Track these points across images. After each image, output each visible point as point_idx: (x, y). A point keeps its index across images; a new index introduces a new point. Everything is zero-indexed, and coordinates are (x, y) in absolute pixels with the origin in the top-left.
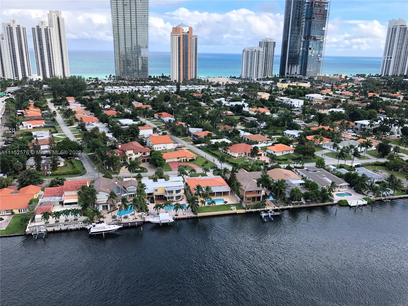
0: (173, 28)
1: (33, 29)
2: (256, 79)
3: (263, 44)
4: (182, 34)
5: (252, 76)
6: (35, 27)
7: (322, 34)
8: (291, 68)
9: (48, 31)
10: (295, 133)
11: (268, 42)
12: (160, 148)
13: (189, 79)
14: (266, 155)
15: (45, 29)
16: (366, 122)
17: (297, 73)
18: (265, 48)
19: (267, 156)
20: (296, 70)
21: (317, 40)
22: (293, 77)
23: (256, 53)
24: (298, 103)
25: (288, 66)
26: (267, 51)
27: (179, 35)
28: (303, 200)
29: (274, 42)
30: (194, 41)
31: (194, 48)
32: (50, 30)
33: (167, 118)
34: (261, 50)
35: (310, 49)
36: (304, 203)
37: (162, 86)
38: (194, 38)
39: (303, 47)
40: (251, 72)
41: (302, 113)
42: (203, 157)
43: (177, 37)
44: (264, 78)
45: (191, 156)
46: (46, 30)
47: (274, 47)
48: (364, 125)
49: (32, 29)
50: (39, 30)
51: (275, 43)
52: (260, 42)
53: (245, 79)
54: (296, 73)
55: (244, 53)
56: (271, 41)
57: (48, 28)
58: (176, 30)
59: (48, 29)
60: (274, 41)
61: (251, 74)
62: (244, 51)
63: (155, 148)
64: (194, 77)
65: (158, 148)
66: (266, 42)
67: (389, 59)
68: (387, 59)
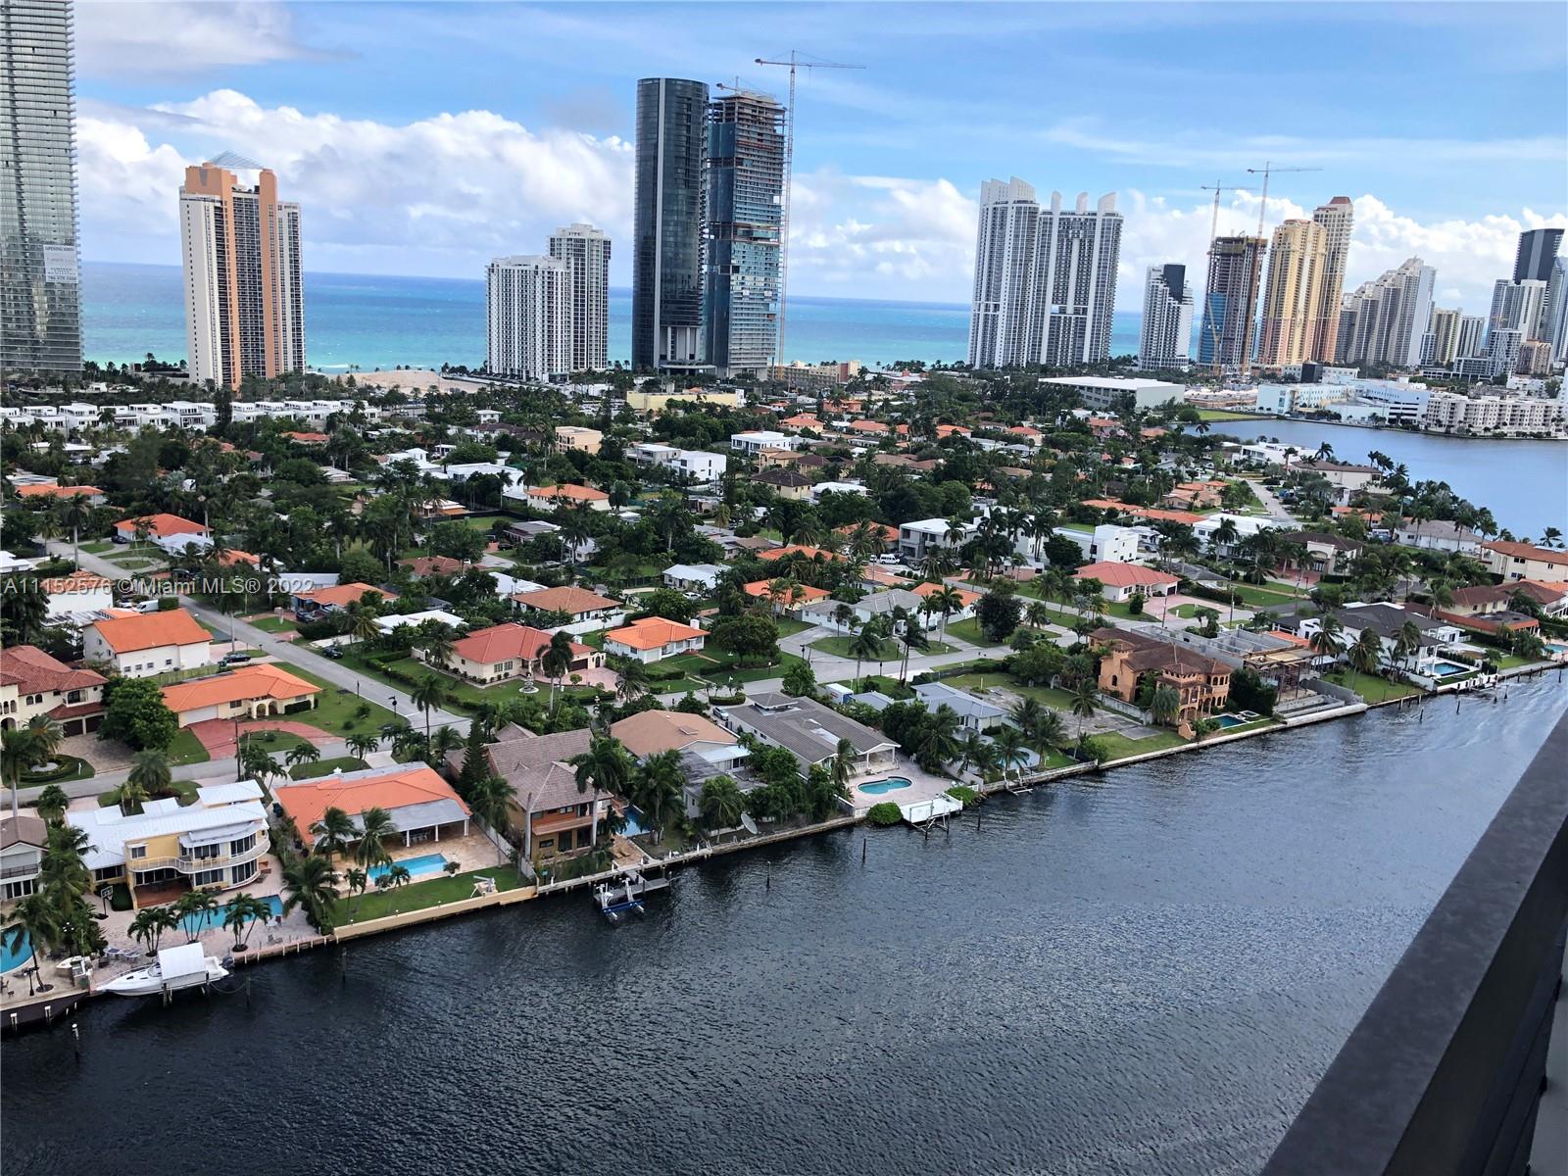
0: (189, 170)
2: (546, 377)
3: (564, 247)
4: (229, 197)
5: (530, 365)
7: (774, 216)
8: (674, 337)
10: (705, 575)
11: (583, 240)
12: (150, 665)
13: (270, 374)
14: (602, 662)
16: (938, 526)
17: (697, 358)
18: (572, 261)
19: (608, 666)
20: (692, 345)
21: (756, 239)
22: (682, 371)
23: (539, 280)
24: (707, 465)
25: (664, 330)
26: (580, 272)
27: (217, 198)
28: (747, 823)
29: (605, 242)
30: (285, 224)
31: (286, 253)
33: (178, 537)
34: (559, 268)
35: (736, 269)
36: (753, 830)
37: (150, 407)
38: (283, 215)
39: (712, 263)
40: (523, 350)
41: (726, 501)
42: (346, 691)
43: (211, 206)
44: (579, 374)
45: (290, 689)
47: (607, 256)
48: (933, 537)
51: (607, 243)
52: (552, 240)
53: (505, 375)
54: (692, 357)
55: (494, 277)
56: (594, 236)
58: (201, 179)
60: (606, 236)
61: (524, 359)
62: (491, 271)
63: (128, 669)
64: (291, 368)
65: (139, 667)
66: (576, 240)
67: (991, 313)
68: (986, 310)
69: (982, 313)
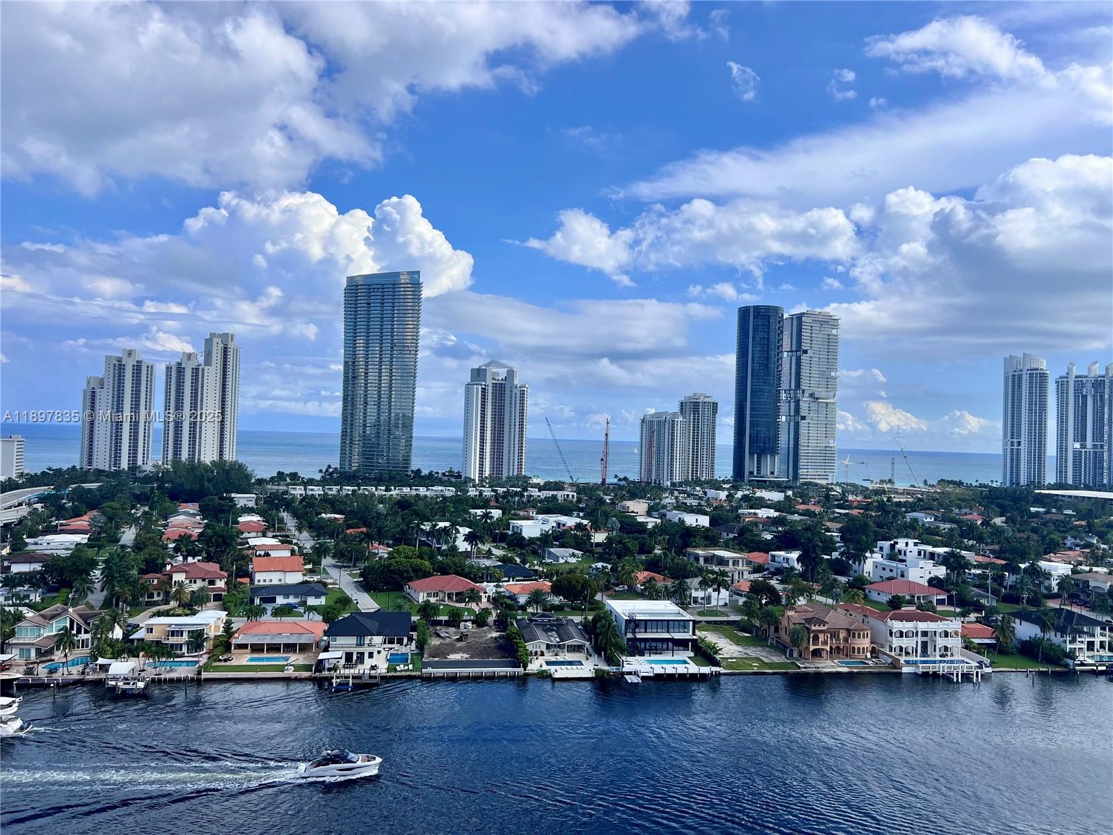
0: (473, 370)
1: (169, 369)
3: (688, 407)
6: (173, 363)
7: (832, 384)
8: (759, 460)
9: (200, 373)
11: (699, 403)
13: (505, 475)
15: (193, 369)
17: (776, 473)
18: (692, 415)
20: (772, 466)
21: (817, 399)
22: (765, 481)
23: (667, 425)
24: (694, 521)
25: (751, 454)
26: (696, 421)
27: (483, 383)
29: (713, 403)
30: (518, 396)
32: (203, 370)
34: (680, 418)
35: (804, 418)
38: (517, 391)
39: (787, 414)
43: (480, 387)
46: (196, 371)
47: (715, 412)
49: (167, 368)
50: (180, 370)
51: (715, 405)
52: (682, 403)
55: (644, 427)
56: (707, 400)
57: (201, 368)
58: (478, 373)
59: (200, 370)
60: (714, 400)
62: (643, 422)
64: (515, 474)
66: (695, 403)
67: (1015, 447)
68: (1012, 445)
69: (1009, 447)
